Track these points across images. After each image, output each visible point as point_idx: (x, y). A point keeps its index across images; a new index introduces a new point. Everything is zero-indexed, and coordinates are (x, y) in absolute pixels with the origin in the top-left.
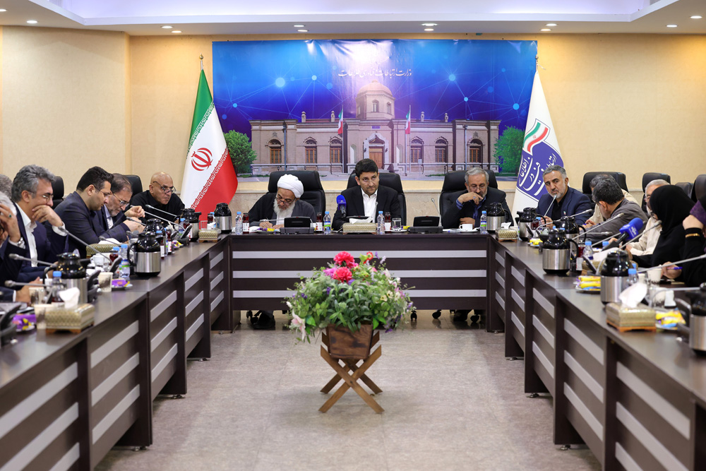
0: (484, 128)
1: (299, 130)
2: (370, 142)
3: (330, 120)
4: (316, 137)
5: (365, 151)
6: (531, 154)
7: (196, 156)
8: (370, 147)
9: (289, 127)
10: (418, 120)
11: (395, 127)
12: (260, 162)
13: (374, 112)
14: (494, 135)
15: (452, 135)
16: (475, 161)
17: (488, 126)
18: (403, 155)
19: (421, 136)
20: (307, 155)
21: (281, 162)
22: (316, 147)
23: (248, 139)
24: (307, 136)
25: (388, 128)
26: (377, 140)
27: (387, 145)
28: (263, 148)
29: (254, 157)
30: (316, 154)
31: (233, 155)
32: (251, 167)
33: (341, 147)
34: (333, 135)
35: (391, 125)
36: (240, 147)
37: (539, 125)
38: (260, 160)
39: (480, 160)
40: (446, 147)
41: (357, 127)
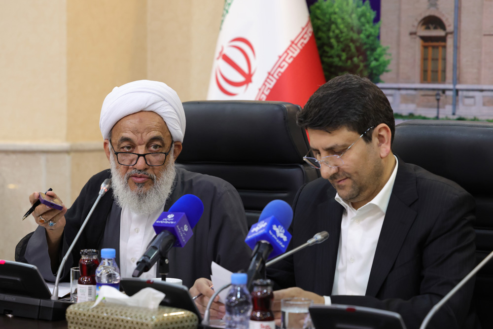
7: (226, 59)
12: (398, 77)
21: (444, 80)
23: (372, 15)
28: (406, 39)
29: (385, 64)
31: (339, 56)
36: (355, 36)
38: (398, 74)
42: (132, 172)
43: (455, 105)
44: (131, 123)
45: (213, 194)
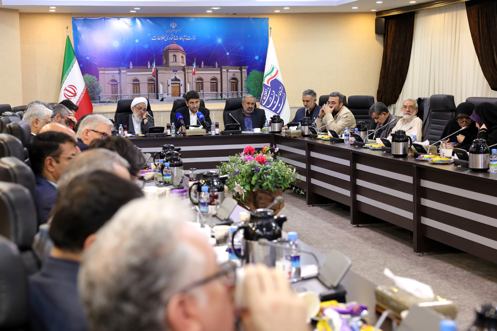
0: (239, 71)
1: (128, 73)
2: (172, 80)
3: (147, 67)
4: (139, 78)
5: (169, 86)
6: (269, 85)
7: (67, 90)
8: (172, 83)
9: (122, 71)
10: (200, 67)
11: (186, 71)
12: (105, 93)
13: (173, 62)
14: (245, 75)
15: (220, 75)
16: (233, 91)
17: (241, 69)
18: (192, 88)
19: (202, 76)
20: (134, 88)
22: (139, 84)
23: (97, 79)
24: (133, 77)
25: (182, 72)
26: (176, 79)
27: (182, 82)
28: (106, 84)
29: (101, 90)
30: (139, 88)
32: (99, 96)
33: (154, 84)
34: (149, 76)
35: (184, 70)
36: (92, 84)
37: (273, 68)
39: (237, 90)
40: (217, 83)
41: (164, 71)
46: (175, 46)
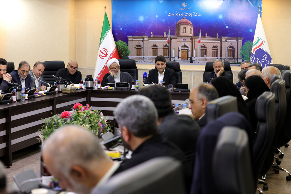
0: (235, 41)
1: (149, 41)
2: (182, 47)
3: (164, 36)
4: (157, 44)
5: (179, 51)
6: (255, 54)
7: (101, 52)
8: (182, 49)
9: (145, 39)
10: (204, 37)
11: (194, 40)
13: (184, 33)
14: (240, 44)
15: (220, 44)
16: (231, 57)
17: (237, 40)
18: (197, 53)
19: (205, 44)
20: (153, 52)
21: (141, 56)
22: (157, 49)
23: (127, 44)
24: (153, 44)
25: (190, 40)
26: (185, 46)
27: (190, 48)
28: (133, 49)
29: (129, 53)
30: (157, 52)
31: (120, 52)
32: (128, 57)
33: (168, 49)
34: (165, 43)
35: (192, 39)
36: (123, 48)
37: (259, 40)
38: (132, 54)
39: (233, 56)
40: (217, 50)
41: (176, 40)
42: (114, 71)
43: (143, 60)
44: (113, 64)
45: (128, 75)
46: (185, 20)
